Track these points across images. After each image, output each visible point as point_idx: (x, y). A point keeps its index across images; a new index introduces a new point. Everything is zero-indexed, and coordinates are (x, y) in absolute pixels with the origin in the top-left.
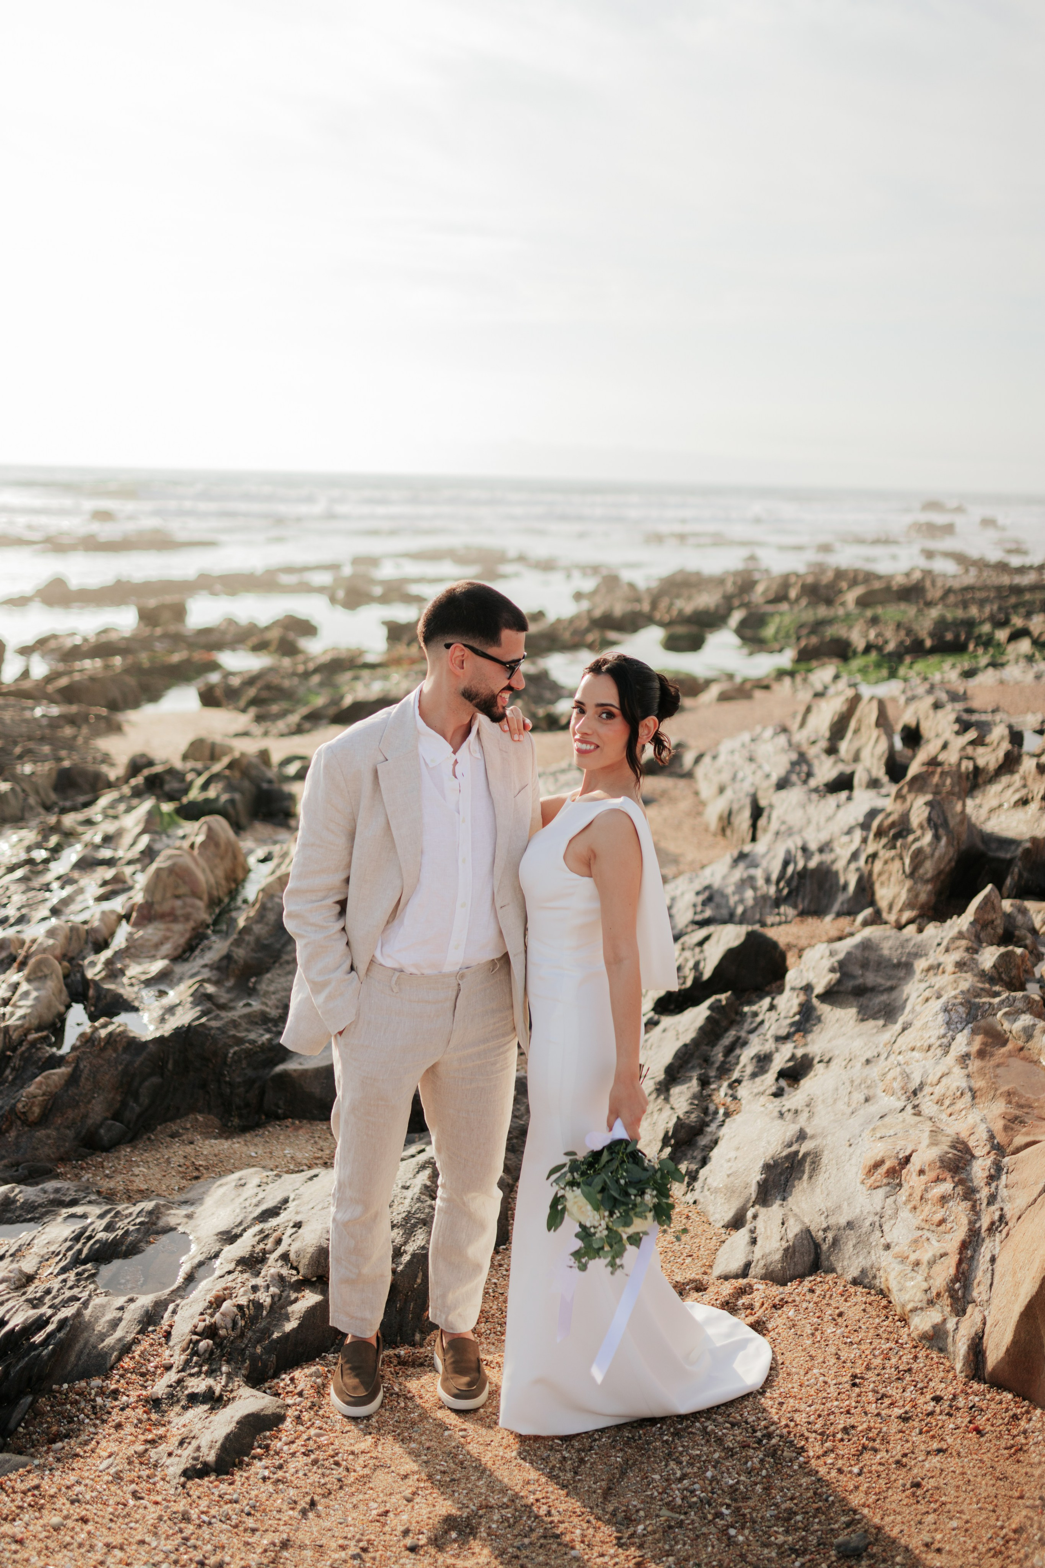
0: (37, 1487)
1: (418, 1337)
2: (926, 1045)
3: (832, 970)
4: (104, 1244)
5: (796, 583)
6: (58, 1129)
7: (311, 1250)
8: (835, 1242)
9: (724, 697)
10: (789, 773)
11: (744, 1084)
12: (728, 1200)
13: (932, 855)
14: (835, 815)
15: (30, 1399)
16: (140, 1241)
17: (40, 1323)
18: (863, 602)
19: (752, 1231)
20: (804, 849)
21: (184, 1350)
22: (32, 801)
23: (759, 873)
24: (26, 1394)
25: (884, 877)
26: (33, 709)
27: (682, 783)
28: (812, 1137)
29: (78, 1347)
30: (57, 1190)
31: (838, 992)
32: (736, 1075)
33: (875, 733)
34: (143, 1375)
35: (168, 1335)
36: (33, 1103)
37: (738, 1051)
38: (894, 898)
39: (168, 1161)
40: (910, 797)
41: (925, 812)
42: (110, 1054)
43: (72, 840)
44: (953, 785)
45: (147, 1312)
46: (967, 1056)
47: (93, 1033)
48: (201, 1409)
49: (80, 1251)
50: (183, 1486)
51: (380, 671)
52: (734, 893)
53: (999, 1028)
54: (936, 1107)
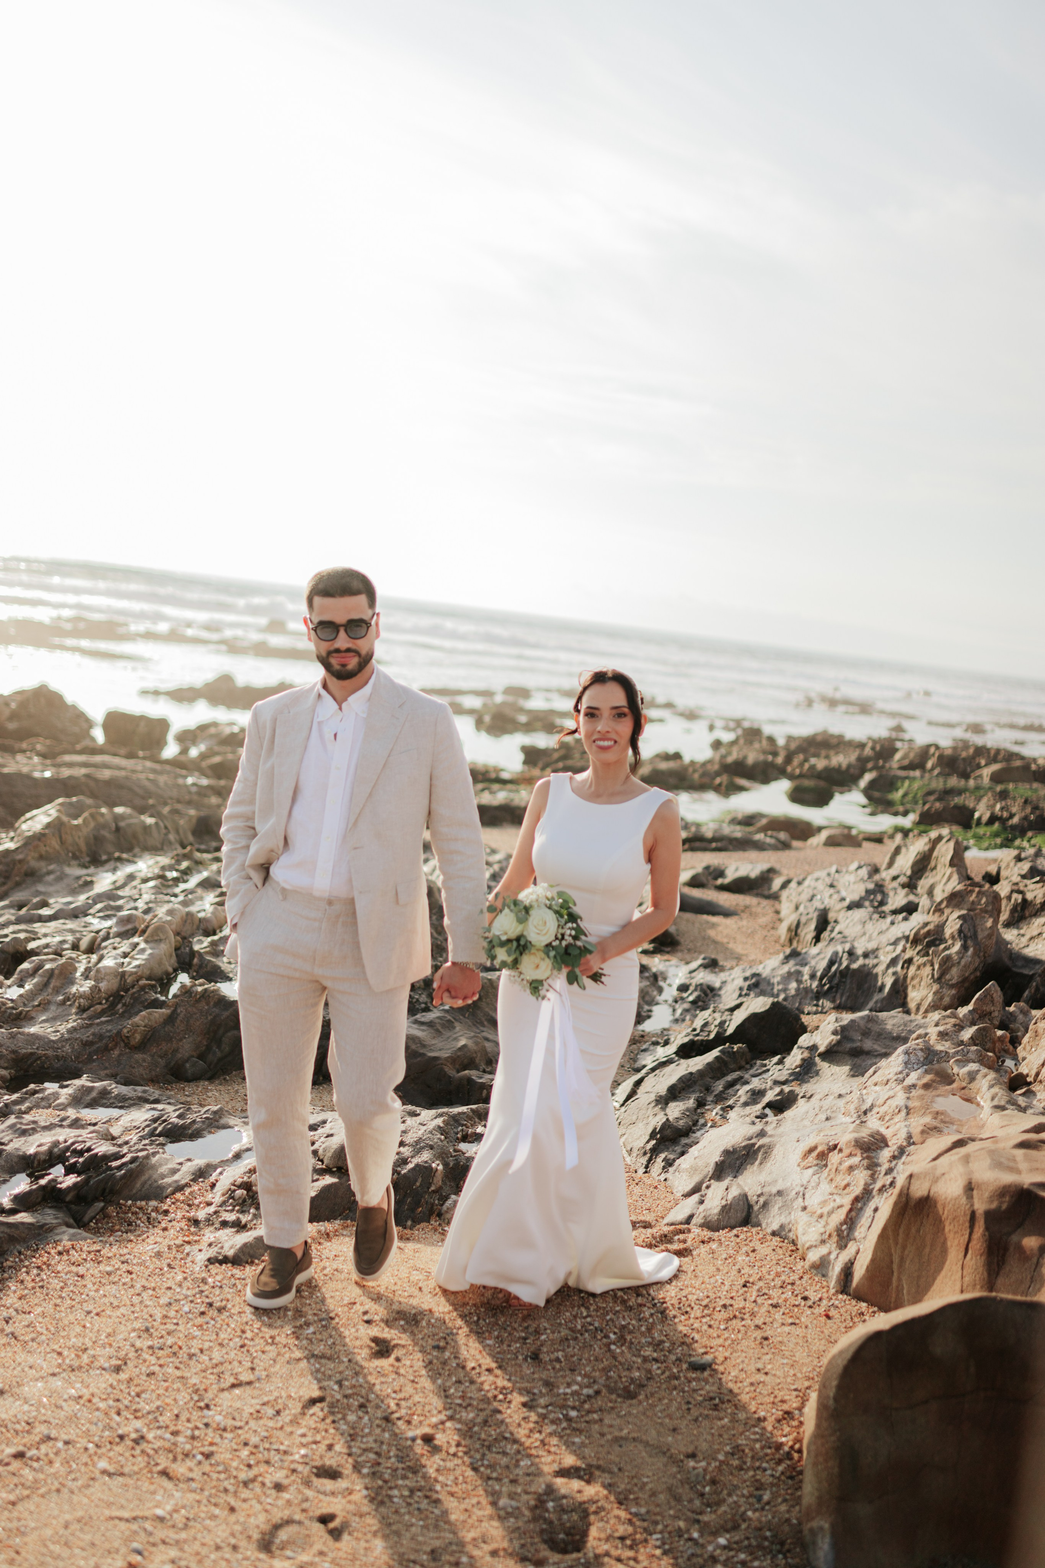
0: (99, 1251)
1: (409, 1223)
2: (885, 1080)
3: (835, 1033)
4: (175, 1126)
5: (933, 755)
6: (153, 1056)
7: (335, 1147)
8: (765, 1205)
9: (832, 842)
10: (862, 899)
11: (735, 1109)
12: (691, 1176)
13: (959, 963)
14: (888, 929)
15: (102, 1204)
16: (204, 1130)
17: (117, 1156)
18: (996, 778)
19: (702, 1196)
20: (851, 953)
21: (223, 1195)
22: (172, 837)
23: (806, 971)
24: (99, 1201)
25: (915, 982)
26: (185, 777)
27: (765, 902)
28: (771, 1136)
29: (143, 1178)
30: (145, 1092)
31: (836, 1052)
32: (730, 1102)
33: (949, 871)
34: (189, 1205)
35: (213, 1186)
36: (136, 1031)
37: (738, 1087)
38: (922, 1000)
39: (237, 1092)
40: (947, 911)
41: (957, 925)
42: (203, 1005)
43: (201, 867)
44: (987, 904)
45: (200, 1169)
46: (914, 1086)
47: (192, 987)
48: (229, 1231)
49: (156, 1129)
50: (206, 1266)
51: (509, 786)
52: (779, 983)
53: (950, 1071)
54: (879, 1122)
